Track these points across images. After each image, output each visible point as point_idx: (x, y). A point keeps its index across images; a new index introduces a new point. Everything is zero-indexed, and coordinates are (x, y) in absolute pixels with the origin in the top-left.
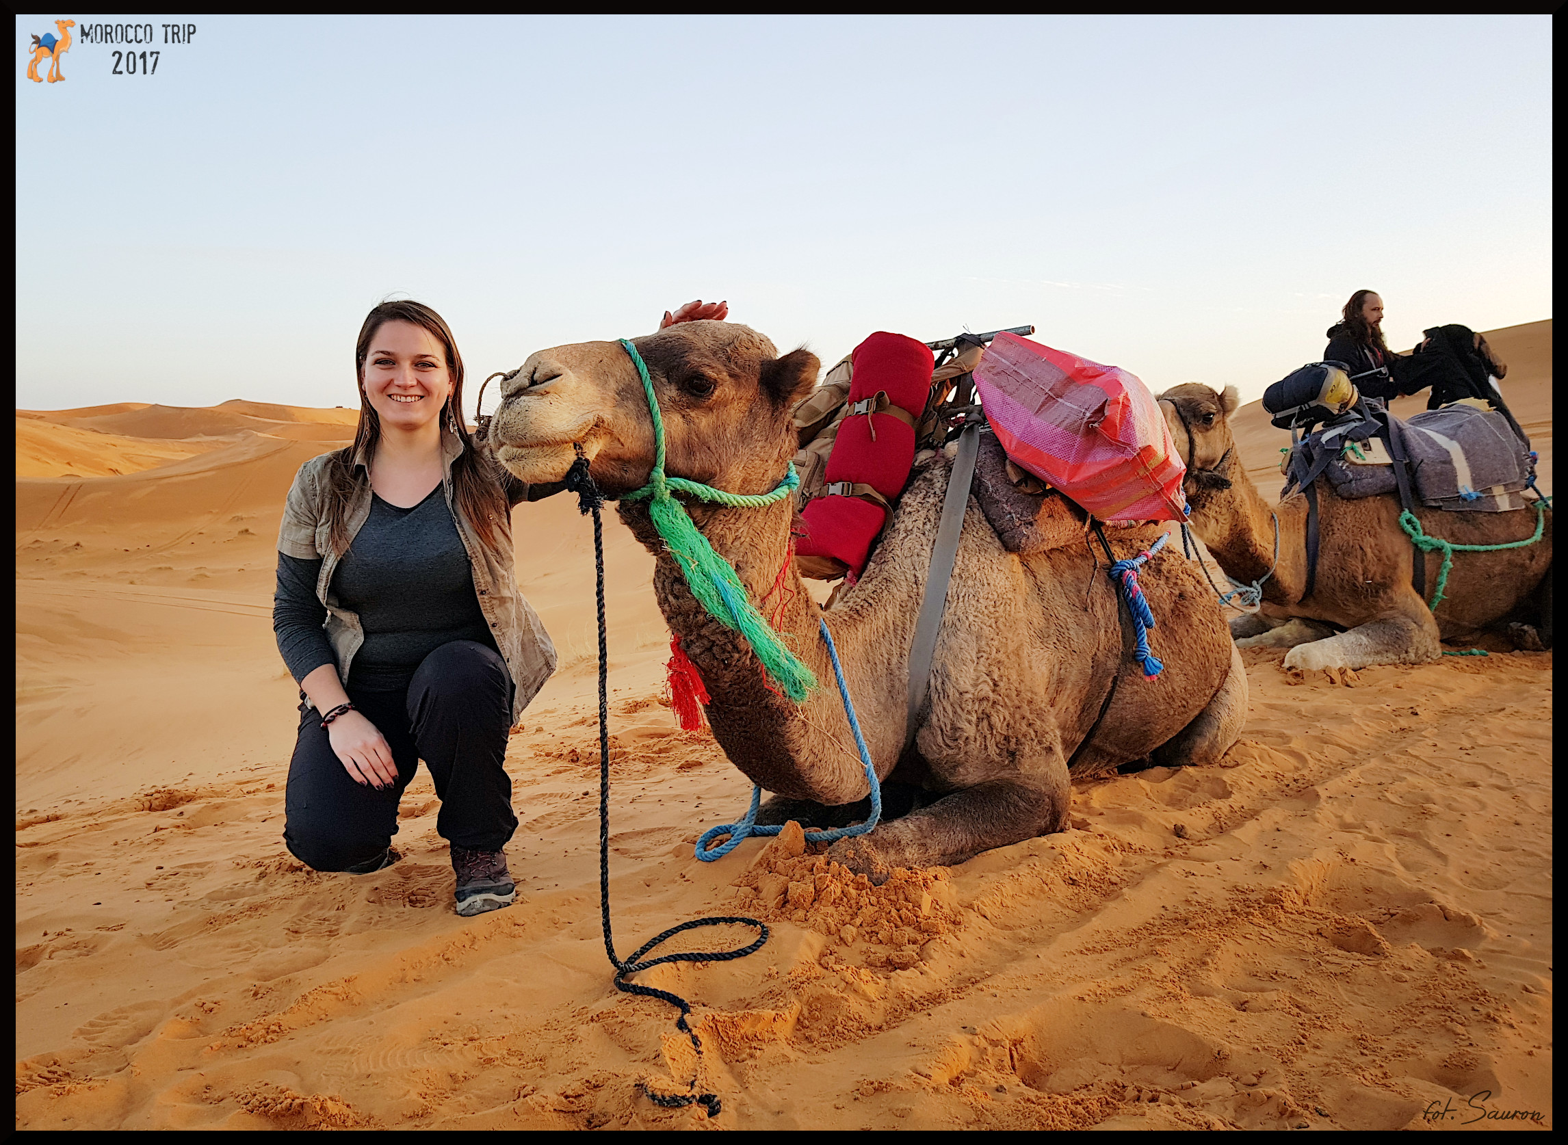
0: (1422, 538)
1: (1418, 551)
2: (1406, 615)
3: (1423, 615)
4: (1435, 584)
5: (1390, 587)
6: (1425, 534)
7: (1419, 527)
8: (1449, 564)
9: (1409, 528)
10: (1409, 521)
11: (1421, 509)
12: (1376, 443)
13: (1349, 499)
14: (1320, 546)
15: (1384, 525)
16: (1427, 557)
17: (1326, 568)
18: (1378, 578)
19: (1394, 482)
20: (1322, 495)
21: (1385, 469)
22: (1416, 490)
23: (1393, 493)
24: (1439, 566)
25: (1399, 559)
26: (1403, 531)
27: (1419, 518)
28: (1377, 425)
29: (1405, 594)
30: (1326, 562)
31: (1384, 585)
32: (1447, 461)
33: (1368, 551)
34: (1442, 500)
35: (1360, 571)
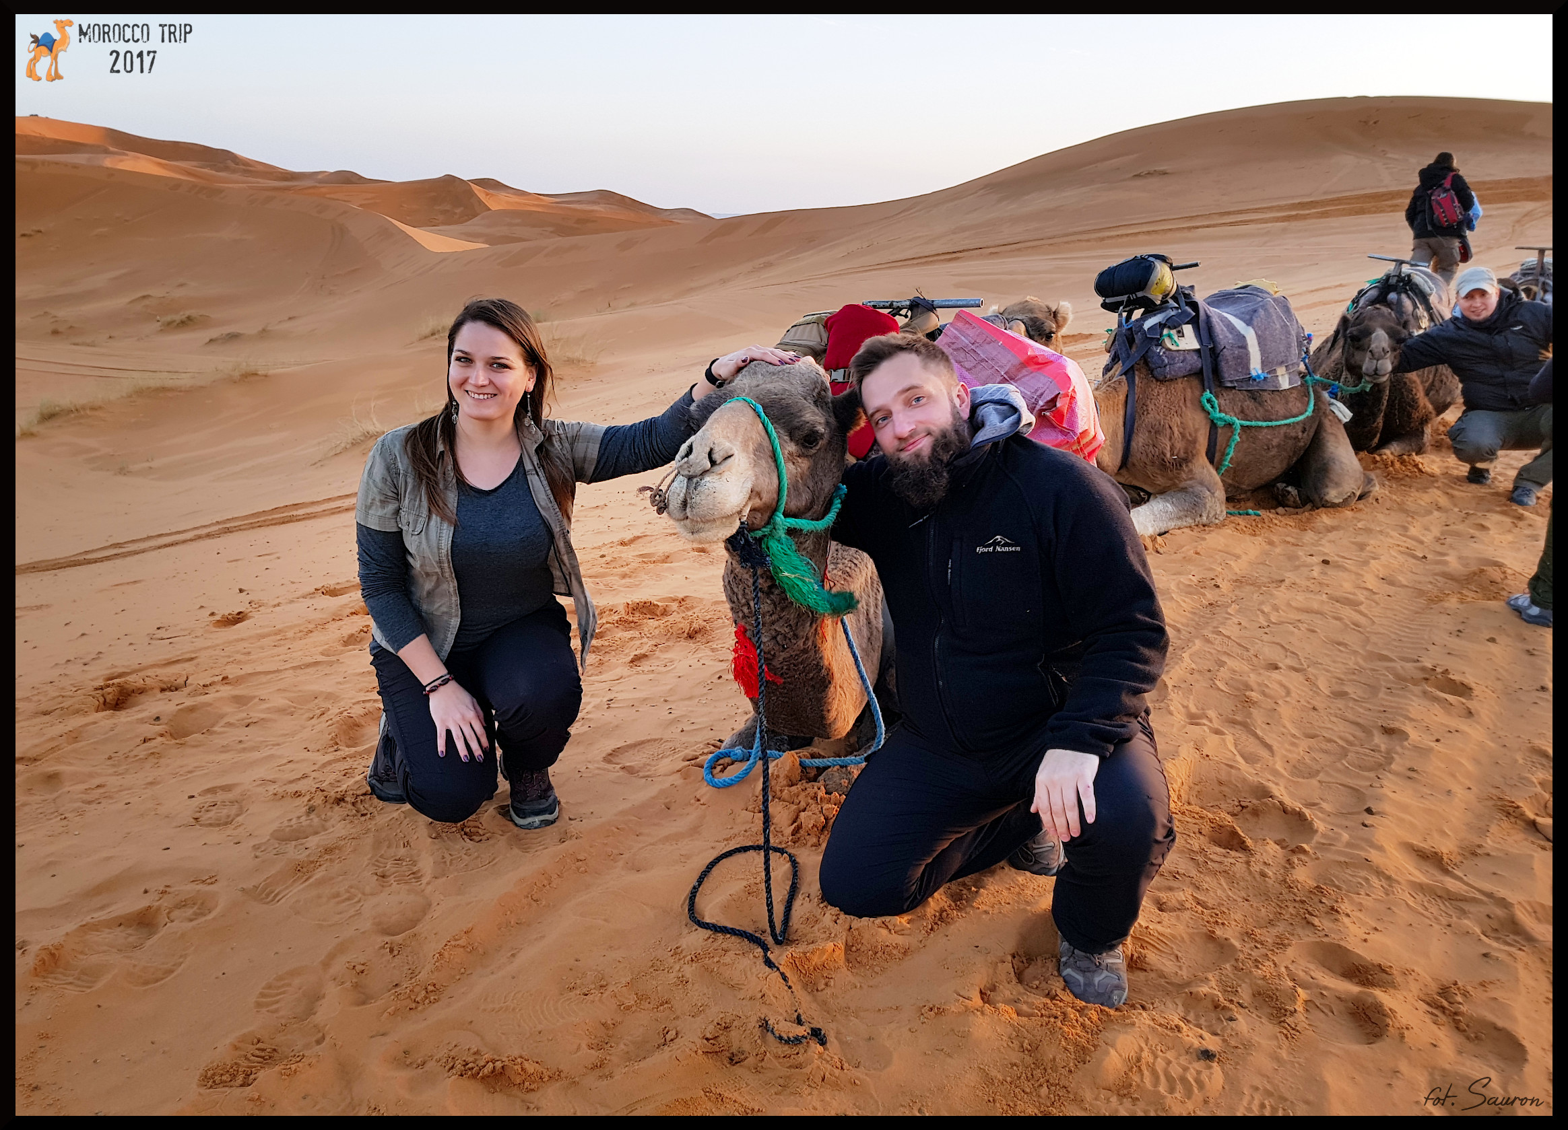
0: (1218, 415)
1: (1213, 426)
2: (1202, 483)
3: (1216, 484)
4: (1224, 454)
5: (1190, 461)
6: (1220, 411)
7: (1216, 405)
8: (1237, 438)
9: (1208, 406)
10: (1209, 401)
11: (1219, 389)
12: (1188, 329)
13: (1162, 381)
14: (1136, 425)
15: (1189, 404)
16: (1220, 431)
17: (1141, 444)
18: (1182, 455)
19: (1200, 366)
20: (1139, 377)
21: (1193, 354)
22: (1216, 371)
23: (1198, 374)
24: (1229, 438)
25: (1199, 435)
26: (1203, 409)
27: (1217, 397)
28: (1190, 314)
29: (1202, 468)
30: (1141, 440)
31: (1184, 461)
32: (1244, 347)
33: (1175, 429)
34: (1236, 381)
35: (1168, 448)
